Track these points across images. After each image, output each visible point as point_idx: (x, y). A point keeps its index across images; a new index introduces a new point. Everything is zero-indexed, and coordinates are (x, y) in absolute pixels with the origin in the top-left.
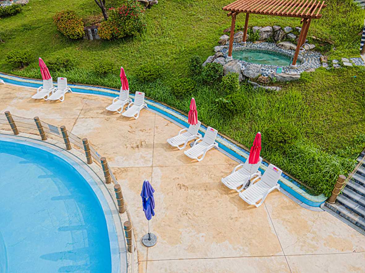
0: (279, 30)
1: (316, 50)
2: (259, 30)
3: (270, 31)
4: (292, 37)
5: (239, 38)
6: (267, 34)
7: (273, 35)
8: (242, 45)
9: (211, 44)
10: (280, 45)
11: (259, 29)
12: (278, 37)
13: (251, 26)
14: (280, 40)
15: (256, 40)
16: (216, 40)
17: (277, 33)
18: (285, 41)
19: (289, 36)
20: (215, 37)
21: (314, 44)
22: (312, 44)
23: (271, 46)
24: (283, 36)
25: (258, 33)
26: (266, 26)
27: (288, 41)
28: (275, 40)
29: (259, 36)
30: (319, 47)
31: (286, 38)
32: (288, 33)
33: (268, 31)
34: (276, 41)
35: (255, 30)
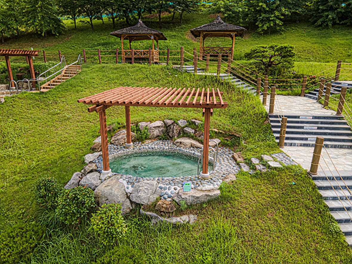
0: (173, 124)
1: (223, 145)
2: (147, 126)
3: (162, 127)
4: (191, 131)
5: (122, 138)
6: (159, 130)
7: (166, 131)
8: (128, 148)
9: (81, 151)
10: (178, 142)
11: (147, 124)
12: (173, 132)
13: (136, 122)
14: (176, 137)
15: (146, 138)
16: (88, 145)
17: (170, 128)
18: (183, 136)
19: (185, 130)
20: (87, 140)
21: (218, 138)
22: (216, 138)
23: (167, 145)
24: (178, 131)
25: (146, 131)
26: (155, 121)
27: (187, 137)
28: (170, 136)
29: (148, 133)
30: (226, 141)
31: (183, 133)
32: (184, 128)
33: (159, 127)
34: (171, 138)
35: (142, 126)
